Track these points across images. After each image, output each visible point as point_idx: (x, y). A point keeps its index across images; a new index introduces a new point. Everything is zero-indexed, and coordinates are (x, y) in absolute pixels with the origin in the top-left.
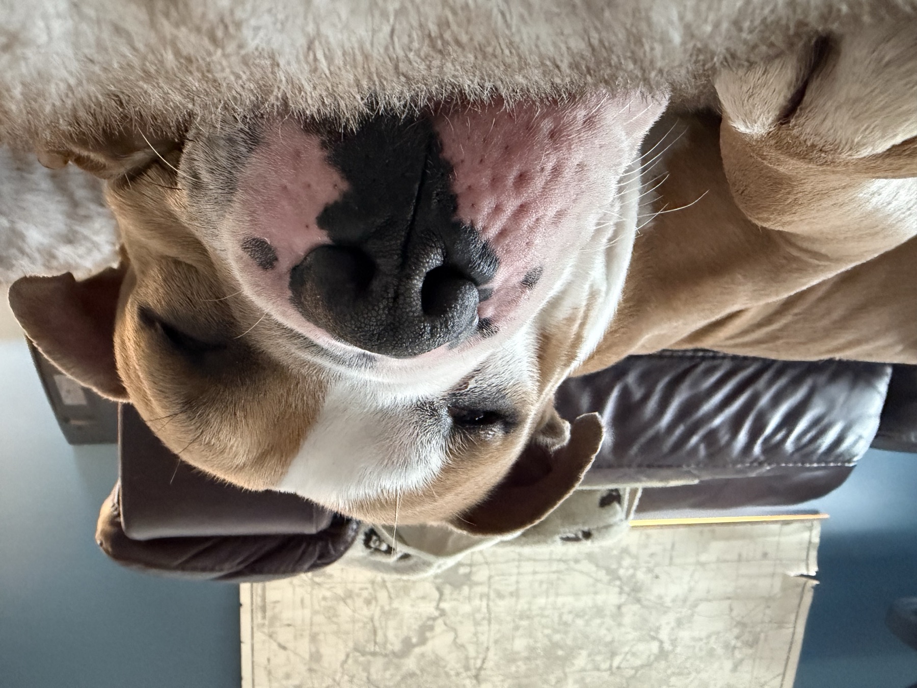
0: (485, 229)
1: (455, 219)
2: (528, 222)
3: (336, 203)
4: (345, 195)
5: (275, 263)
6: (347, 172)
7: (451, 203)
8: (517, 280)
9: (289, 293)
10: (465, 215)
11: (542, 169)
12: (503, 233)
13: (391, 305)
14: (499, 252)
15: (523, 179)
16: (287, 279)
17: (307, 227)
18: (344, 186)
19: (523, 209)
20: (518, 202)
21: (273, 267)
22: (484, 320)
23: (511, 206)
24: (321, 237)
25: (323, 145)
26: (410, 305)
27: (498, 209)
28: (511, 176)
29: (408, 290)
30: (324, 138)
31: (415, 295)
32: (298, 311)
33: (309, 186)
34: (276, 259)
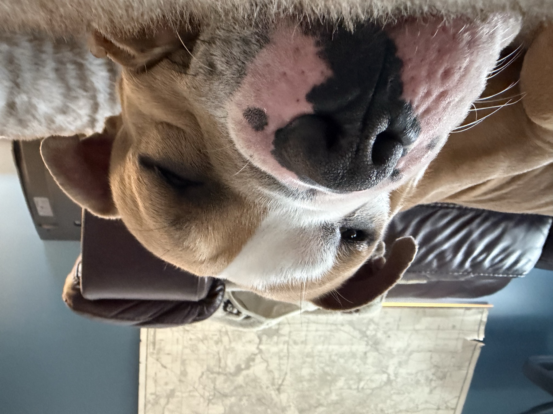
0: (417, 107)
1: (401, 99)
2: (443, 104)
3: (322, 85)
4: (329, 79)
5: (265, 127)
6: (332, 64)
7: (399, 88)
8: (425, 144)
9: (272, 147)
10: (407, 98)
11: (460, 68)
12: (427, 111)
13: (354, 156)
14: (423, 123)
15: (447, 74)
16: (272, 138)
17: (298, 101)
18: (329, 73)
19: (443, 95)
20: (442, 90)
21: (263, 129)
22: (396, 170)
23: (436, 92)
24: (307, 108)
25: (318, 44)
26: (366, 156)
27: (428, 94)
28: (441, 71)
29: (366, 147)
30: (318, 39)
31: (370, 150)
32: (277, 160)
33: (303, 72)
34: (267, 124)
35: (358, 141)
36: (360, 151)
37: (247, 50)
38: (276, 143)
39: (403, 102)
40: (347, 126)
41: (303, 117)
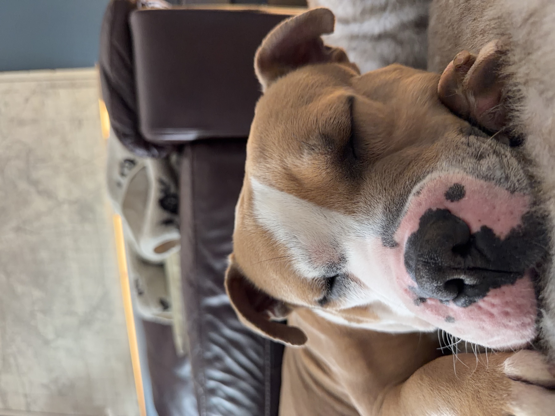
0: (484, 301)
1: (490, 288)
2: (484, 317)
3: (494, 235)
4: (499, 239)
5: (449, 201)
6: (508, 238)
7: (496, 285)
8: (451, 314)
9: (434, 209)
10: (491, 292)
11: (510, 321)
12: (480, 308)
14: (470, 307)
15: (507, 314)
16: (442, 207)
17: (480, 221)
18: (503, 238)
19: (491, 315)
20: (495, 314)
21: (447, 199)
22: (425, 300)
23: (494, 311)
24: (476, 228)
25: (519, 226)
26: (453, 275)
27: (493, 305)
28: (508, 309)
29: (459, 274)
30: (523, 226)
31: (456, 277)
32: (425, 213)
33: (499, 220)
34: (452, 201)
35: (462, 268)
36: (456, 270)
37: (502, 181)
38: (439, 210)
39: (488, 290)
40: (469, 257)
41: (467, 227)
